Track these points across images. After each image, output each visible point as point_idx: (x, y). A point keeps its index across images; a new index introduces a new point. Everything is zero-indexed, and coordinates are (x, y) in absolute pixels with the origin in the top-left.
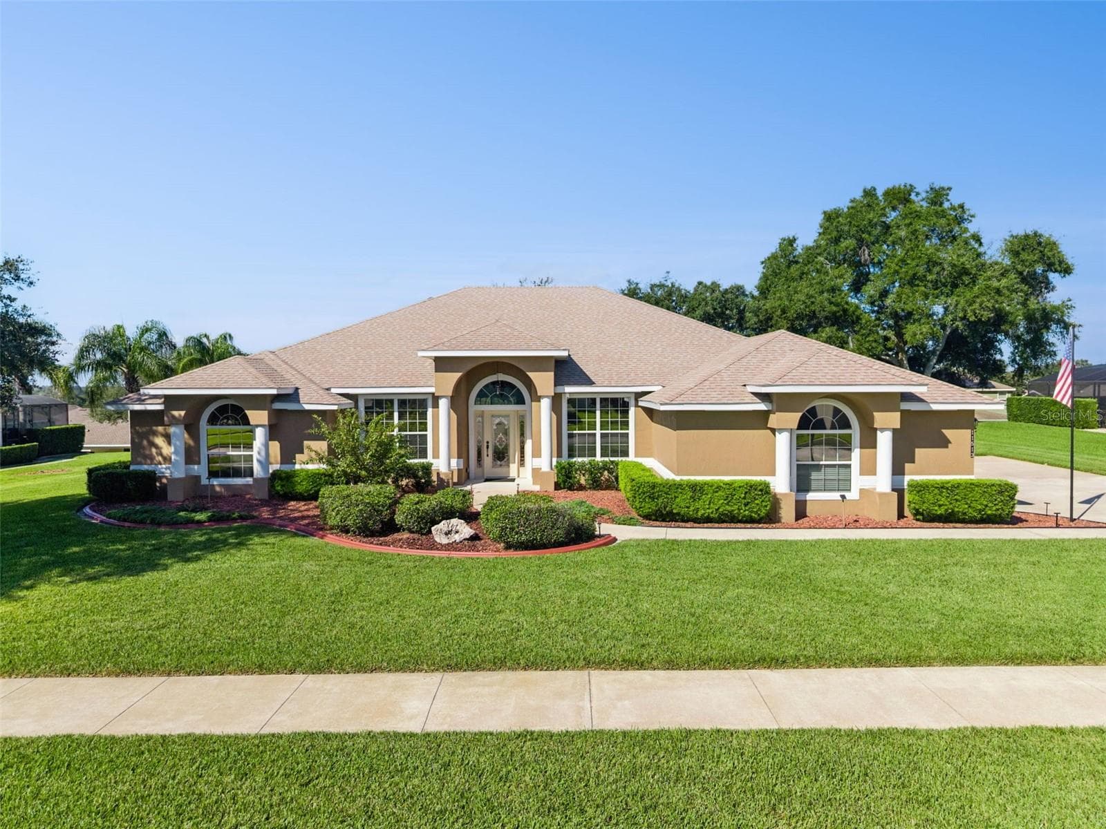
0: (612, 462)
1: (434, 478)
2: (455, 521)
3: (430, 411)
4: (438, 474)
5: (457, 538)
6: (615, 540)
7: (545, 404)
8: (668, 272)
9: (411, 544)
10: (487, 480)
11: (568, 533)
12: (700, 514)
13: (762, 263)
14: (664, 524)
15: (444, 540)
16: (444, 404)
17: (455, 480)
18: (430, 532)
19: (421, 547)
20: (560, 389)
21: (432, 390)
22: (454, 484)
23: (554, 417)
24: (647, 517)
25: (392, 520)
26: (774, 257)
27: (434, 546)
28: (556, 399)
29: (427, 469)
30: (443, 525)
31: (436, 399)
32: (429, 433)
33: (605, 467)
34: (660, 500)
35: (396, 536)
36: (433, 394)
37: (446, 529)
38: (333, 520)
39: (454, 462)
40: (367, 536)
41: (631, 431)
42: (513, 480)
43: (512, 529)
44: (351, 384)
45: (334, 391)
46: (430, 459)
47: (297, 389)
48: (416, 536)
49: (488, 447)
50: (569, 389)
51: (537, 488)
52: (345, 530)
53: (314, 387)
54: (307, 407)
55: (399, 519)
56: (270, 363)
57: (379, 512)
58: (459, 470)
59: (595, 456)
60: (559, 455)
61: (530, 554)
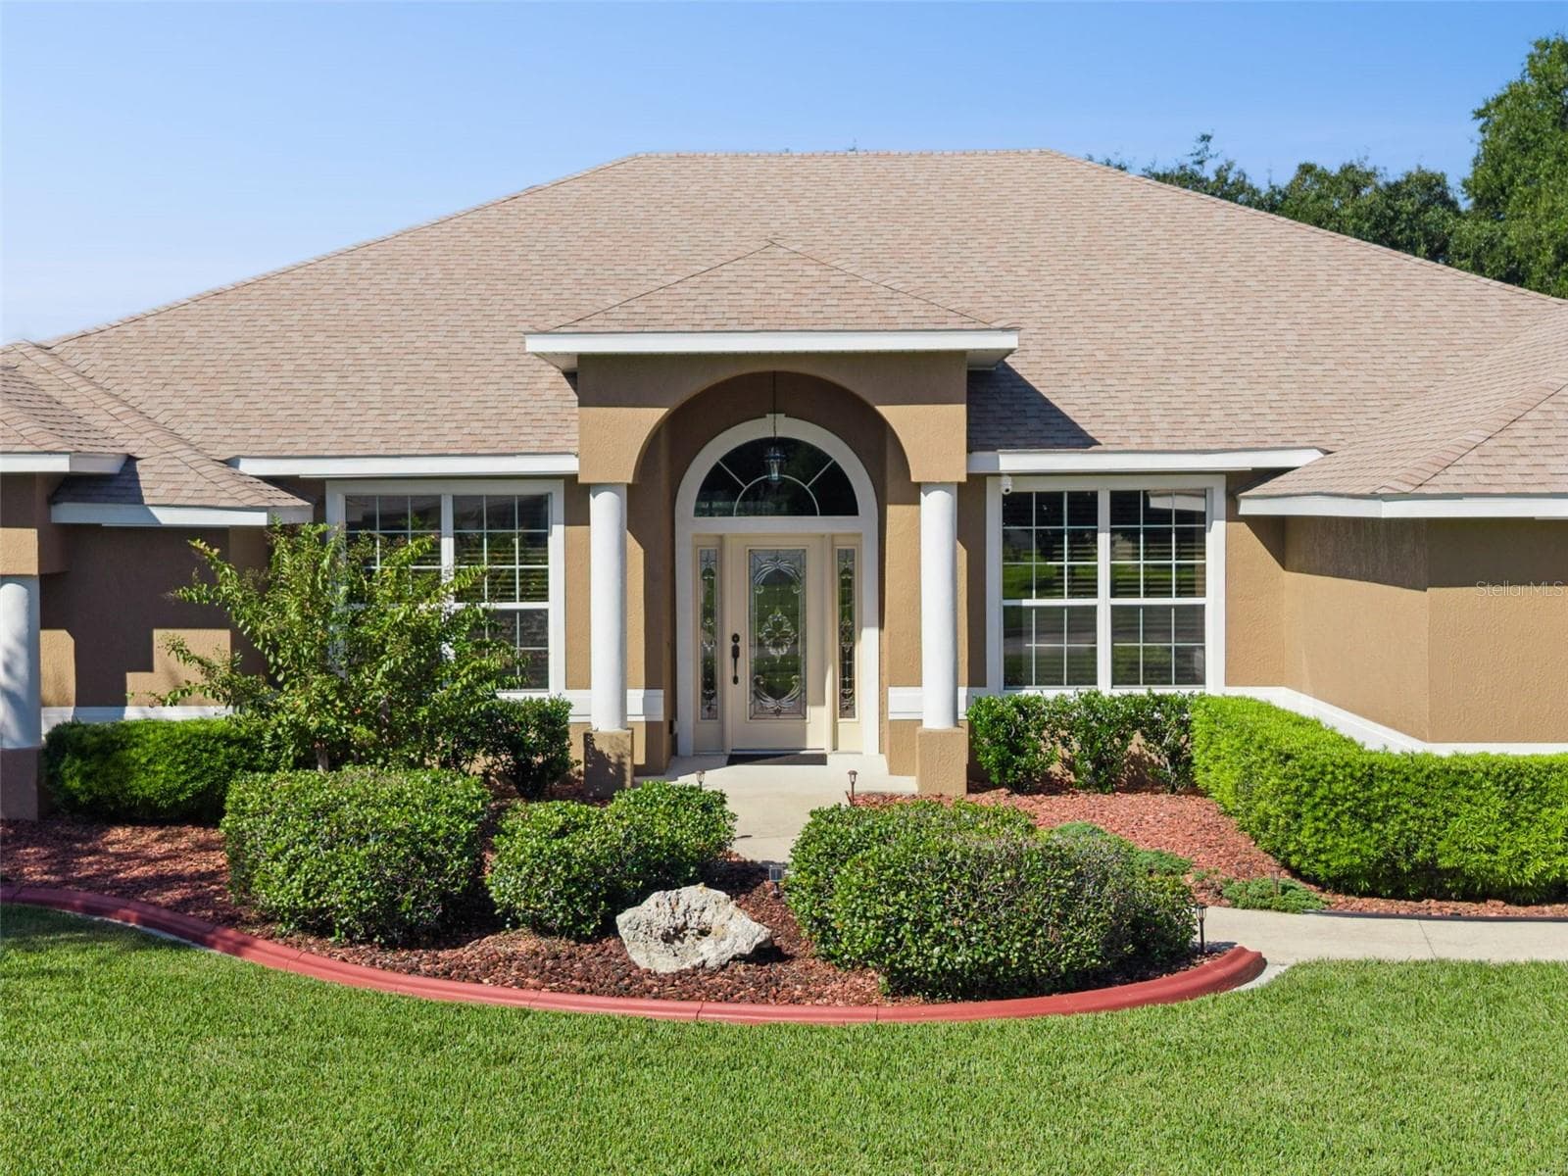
0: (1160, 700)
1: (576, 753)
2: (694, 895)
3: (557, 535)
4: (588, 738)
5: (709, 952)
6: (1259, 964)
7: (936, 512)
8: (1206, 138)
9: (553, 975)
10: (735, 759)
11: (1112, 941)
12: (1530, 872)
13: (1479, 114)
14: (1402, 906)
15: (663, 962)
16: (605, 509)
17: (640, 759)
18: (609, 929)
19: (589, 985)
20: (984, 461)
21: (568, 465)
22: (638, 771)
23: (962, 553)
24: (1343, 884)
25: (477, 888)
26: (1517, 95)
27: (631, 983)
28: (970, 494)
29: (553, 720)
30: (655, 909)
31: (577, 494)
32: (555, 607)
33: (1139, 719)
34: (1393, 826)
35: (491, 944)
36: (570, 480)
37: (664, 922)
38: (278, 890)
39: (636, 697)
40: (391, 945)
41: (1213, 601)
42: (820, 759)
43: (922, 925)
44: (303, 447)
45: (248, 467)
46: (556, 688)
47: (131, 460)
48: (561, 945)
49: (736, 653)
50: (1010, 462)
51: (907, 785)
52: (317, 924)
53: (187, 454)
54: (167, 518)
55: (502, 885)
56: (39, 378)
57: (435, 865)
58: (650, 726)
59: (1093, 680)
60: (977, 678)
61: (990, 1014)
